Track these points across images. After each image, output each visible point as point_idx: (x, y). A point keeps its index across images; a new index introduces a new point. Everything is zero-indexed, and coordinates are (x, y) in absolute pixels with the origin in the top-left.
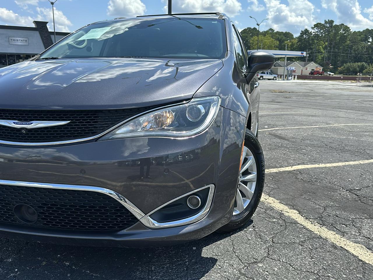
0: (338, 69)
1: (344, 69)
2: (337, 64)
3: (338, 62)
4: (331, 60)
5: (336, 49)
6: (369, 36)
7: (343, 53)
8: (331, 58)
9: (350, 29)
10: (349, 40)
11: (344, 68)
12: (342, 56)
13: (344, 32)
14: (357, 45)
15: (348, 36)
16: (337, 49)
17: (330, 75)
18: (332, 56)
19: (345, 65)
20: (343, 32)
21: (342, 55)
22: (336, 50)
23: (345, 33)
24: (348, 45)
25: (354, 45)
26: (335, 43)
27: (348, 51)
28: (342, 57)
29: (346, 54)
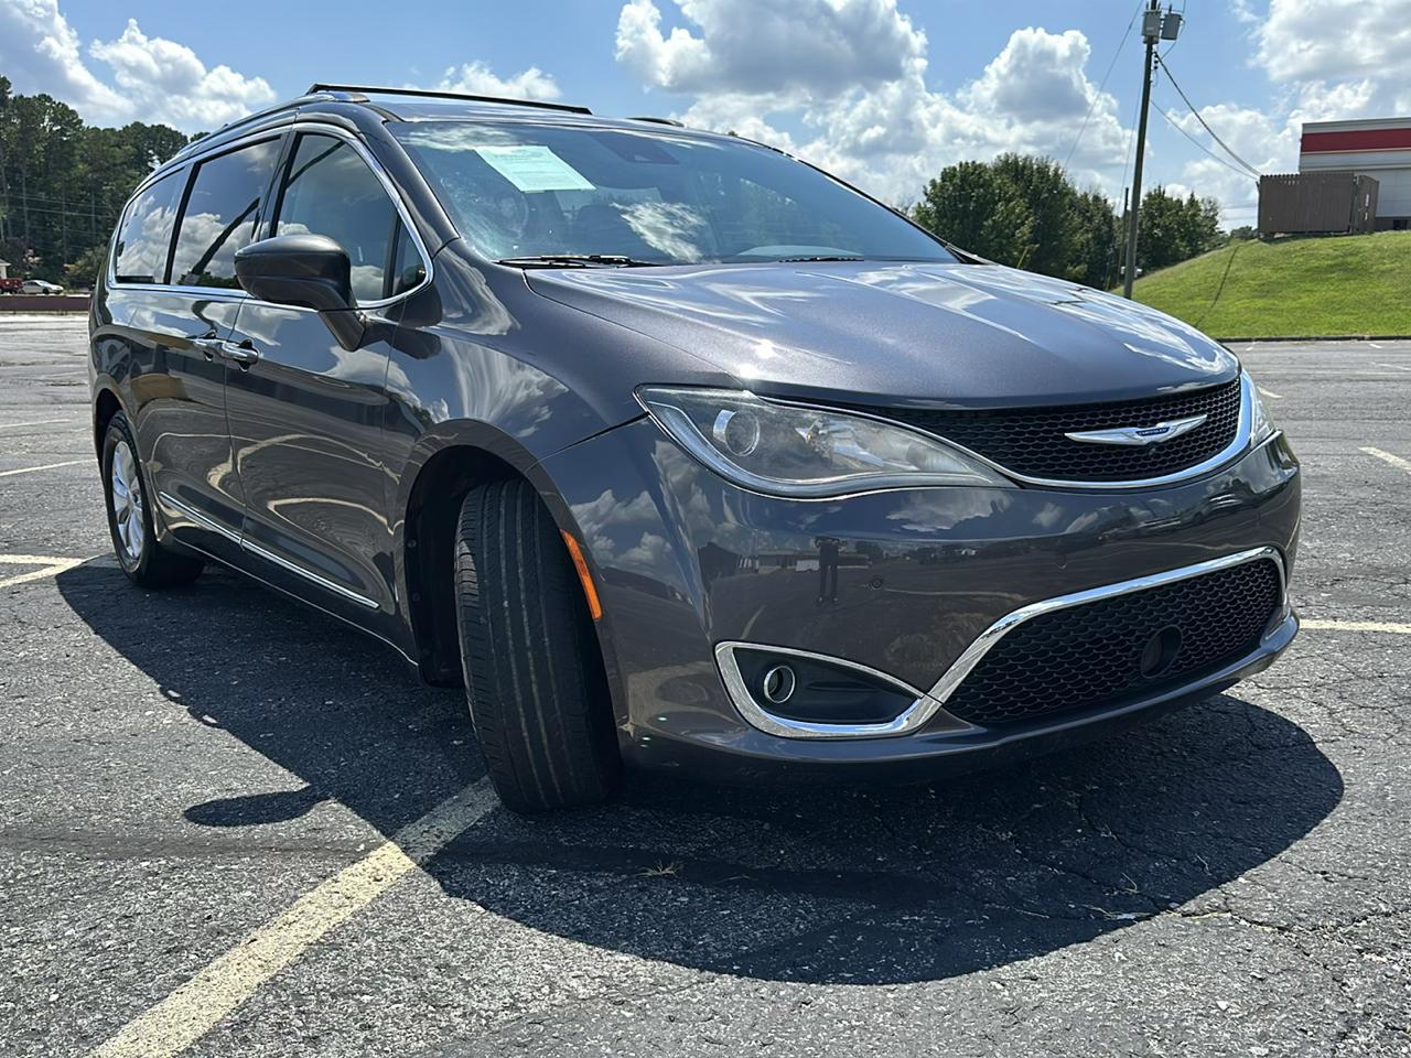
0: (67, 269)
1: (89, 268)
2: (54, 251)
3: (59, 243)
4: (27, 231)
5: (41, 190)
6: (151, 152)
7: (70, 208)
8: (27, 225)
9: (80, 117)
10: (83, 160)
11: (86, 265)
12: (67, 218)
13: (59, 127)
14: (115, 180)
15: (76, 145)
16: (43, 194)
17: (46, 291)
18: (29, 218)
19: (89, 253)
20: (55, 129)
21: (68, 213)
22: (43, 196)
23: (62, 132)
24: (82, 179)
25: (104, 179)
26: (32, 166)
27: (88, 201)
28: (68, 223)
29: (82, 211)
